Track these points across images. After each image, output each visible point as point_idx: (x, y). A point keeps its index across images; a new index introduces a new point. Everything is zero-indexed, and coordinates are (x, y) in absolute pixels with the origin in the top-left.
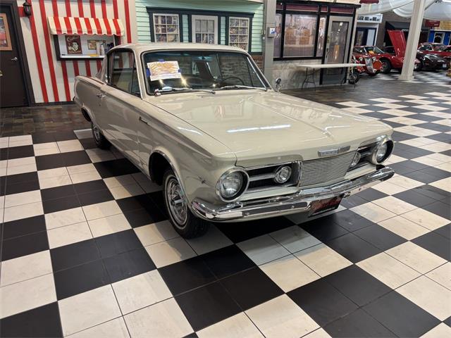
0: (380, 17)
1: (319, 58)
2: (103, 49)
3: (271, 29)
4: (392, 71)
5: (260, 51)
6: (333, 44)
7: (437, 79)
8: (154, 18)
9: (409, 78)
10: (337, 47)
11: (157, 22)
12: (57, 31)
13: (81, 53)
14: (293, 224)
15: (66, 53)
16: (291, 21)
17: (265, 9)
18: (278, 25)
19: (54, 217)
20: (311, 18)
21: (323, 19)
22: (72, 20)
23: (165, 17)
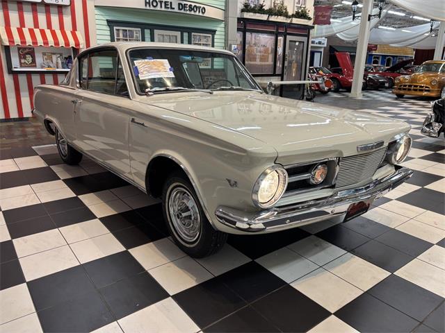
0: (325, 41)
1: (278, 75)
2: (60, 62)
3: (233, 46)
4: (340, 90)
5: (222, 67)
6: (290, 62)
7: (383, 96)
8: (115, 31)
9: (358, 95)
10: (295, 65)
11: (118, 35)
12: (9, 41)
13: (35, 66)
14: (310, 235)
15: (19, 67)
16: (251, 39)
17: (226, 27)
18: (239, 43)
19: (26, 242)
20: (270, 37)
21: (281, 39)
22: (26, 31)
23: (126, 30)
